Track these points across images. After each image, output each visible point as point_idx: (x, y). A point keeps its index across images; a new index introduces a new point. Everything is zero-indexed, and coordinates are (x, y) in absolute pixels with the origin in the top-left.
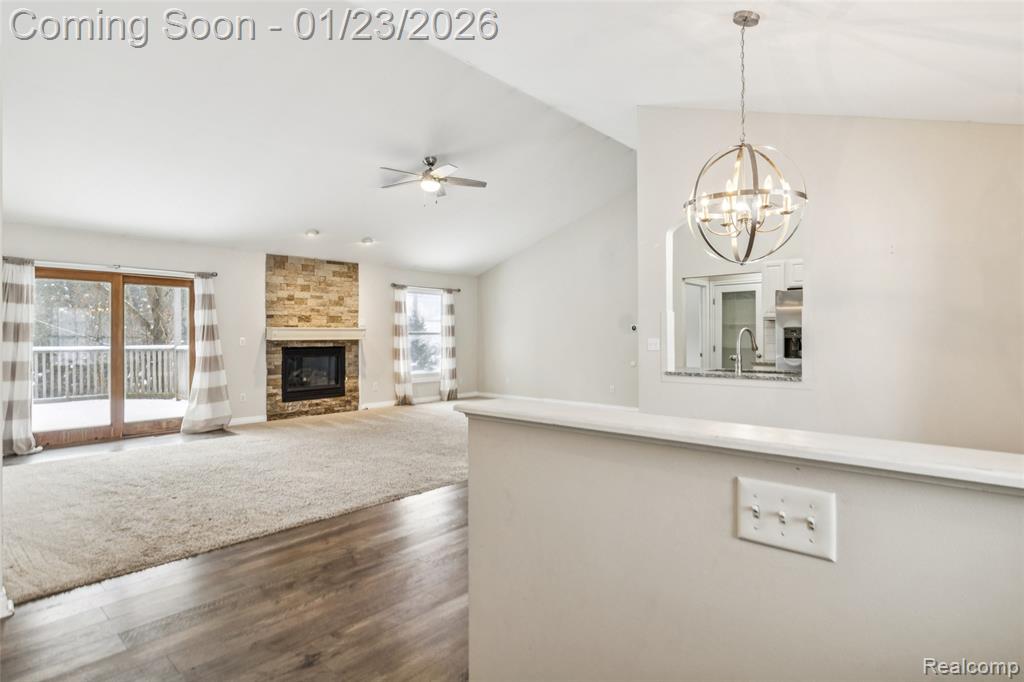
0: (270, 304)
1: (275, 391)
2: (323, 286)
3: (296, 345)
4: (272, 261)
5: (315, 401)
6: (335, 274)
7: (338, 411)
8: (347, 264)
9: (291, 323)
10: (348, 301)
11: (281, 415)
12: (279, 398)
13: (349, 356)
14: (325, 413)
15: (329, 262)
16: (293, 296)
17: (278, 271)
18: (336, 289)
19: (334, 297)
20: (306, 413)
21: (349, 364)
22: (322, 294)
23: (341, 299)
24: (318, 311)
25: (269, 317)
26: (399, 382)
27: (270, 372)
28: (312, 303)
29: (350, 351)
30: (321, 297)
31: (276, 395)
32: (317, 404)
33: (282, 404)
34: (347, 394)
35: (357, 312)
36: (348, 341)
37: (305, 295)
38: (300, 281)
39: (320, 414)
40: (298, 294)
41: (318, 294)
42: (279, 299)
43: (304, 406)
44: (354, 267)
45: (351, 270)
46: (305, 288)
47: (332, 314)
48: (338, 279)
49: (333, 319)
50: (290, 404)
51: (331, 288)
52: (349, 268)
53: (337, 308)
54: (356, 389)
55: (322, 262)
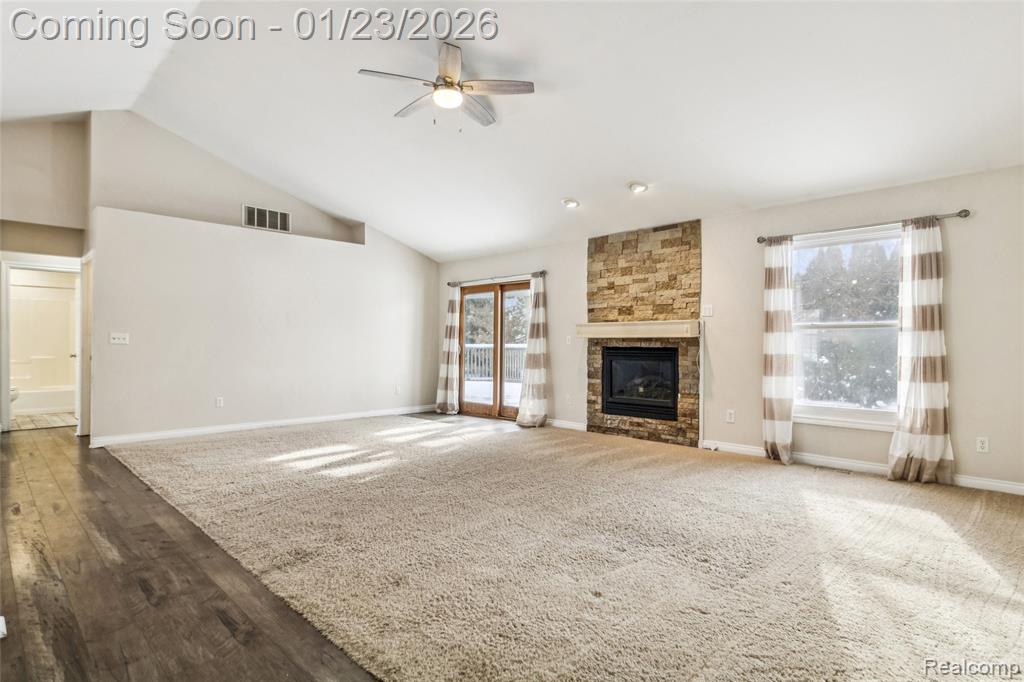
0: (591, 296)
1: (593, 398)
2: (648, 263)
3: (615, 345)
4: (593, 246)
5: (636, 420)
6: (665, 244)
7: (667, 441)
8: (682, 224)
9: (611, 317)
10: (684, 279)
11: (600, 427)
12: (599, 407)
13: (683, 363)
14: (648, 439)
15: (656, 230)
16: (613, 283)
17: (597, 256)
18: (664, 265)
19: (662, 276)
20: (627, 432)
21: (685, 375)
22: (647, 276)
23: (673, 278)
24: (642, 299)
25: (591, 311)
26: (772, 417)
27: (590, 375)
28: (634, 290)
29: (685, 354)
30: (645, 280)
31: (594, 402)
32: (639, 425)
33: (601, 415)
34: (681, 419)
35: (698, 294)
36: (683, 339)
37: (627, 279)
38: (622, 263)
39: (641, 438)
40: (619, 280)
41: (641, 276)
42: (600, 289)
43: (624, 422)
44: (694, 227)
45: (687, 234)
46: (626, 271)
47: (658, 302)
48: (668, 250)
49: (663, 309)
50: (609, 416)
51: (658, 266)
52: (684, 231)
53: (668, 293)
54: (694, 414)
55: (646, 231)
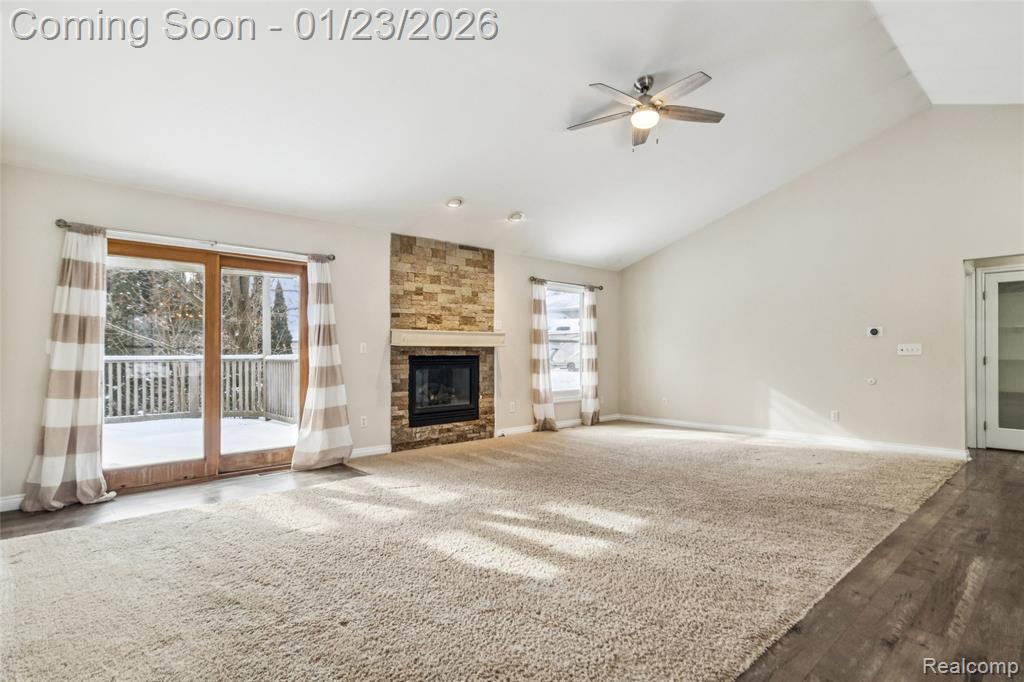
0: (395, 299)
1: (401, 413)
2: (455, 277)
3: (425, 353)
4: (398, 243)
5: (446, 426)
6: (468, 262)
7: (472, 439)
8: (482, 250)
9: (419, 325)
10: (482, 297)
11: (408, 443)
12: (406, 422)
13: (483, 368)
14: (457, 441)
15: (462, 247)
16: (421, 289)
17: (404, 256)
18: (468, 281)
19: (467, 292)
20: (436, 441)
21: (483, 378)
22: (454, 288)
23: (475, 294)
24: (449, 310)
25: (394, 315)
26: (539, 403)
27: (395, 388)
28: (443, 299)
29: (485, 361)
30: (452, 292)
31: (402, 417)
32: (449, 430)
33: (407, 430)
34: (482, 416)
35: (492, 311)
36: (483, 348)
37: (436, 288)
38: (430, 270)
39: (452, 442)
40: (428, 288)
41: (449, 288)
42: (407, 293)
43: (433, 431)
44: (489, 255)
45: (484, 258)
46: (435, 280)
47: (464, 314)
48: (471, 269)
49: (467, 321)
50: (418, 429)
51: (463, 281)
52: (484, 255)
53: (471, 307)
54: (491, 411)
55: (454, 246)
